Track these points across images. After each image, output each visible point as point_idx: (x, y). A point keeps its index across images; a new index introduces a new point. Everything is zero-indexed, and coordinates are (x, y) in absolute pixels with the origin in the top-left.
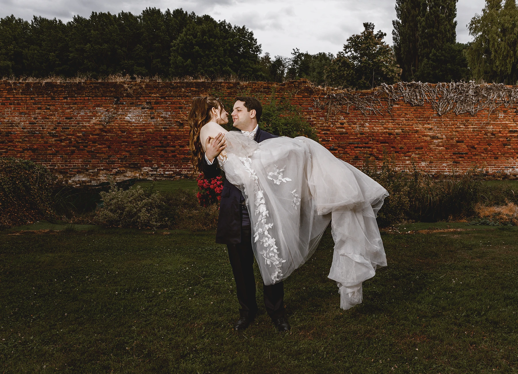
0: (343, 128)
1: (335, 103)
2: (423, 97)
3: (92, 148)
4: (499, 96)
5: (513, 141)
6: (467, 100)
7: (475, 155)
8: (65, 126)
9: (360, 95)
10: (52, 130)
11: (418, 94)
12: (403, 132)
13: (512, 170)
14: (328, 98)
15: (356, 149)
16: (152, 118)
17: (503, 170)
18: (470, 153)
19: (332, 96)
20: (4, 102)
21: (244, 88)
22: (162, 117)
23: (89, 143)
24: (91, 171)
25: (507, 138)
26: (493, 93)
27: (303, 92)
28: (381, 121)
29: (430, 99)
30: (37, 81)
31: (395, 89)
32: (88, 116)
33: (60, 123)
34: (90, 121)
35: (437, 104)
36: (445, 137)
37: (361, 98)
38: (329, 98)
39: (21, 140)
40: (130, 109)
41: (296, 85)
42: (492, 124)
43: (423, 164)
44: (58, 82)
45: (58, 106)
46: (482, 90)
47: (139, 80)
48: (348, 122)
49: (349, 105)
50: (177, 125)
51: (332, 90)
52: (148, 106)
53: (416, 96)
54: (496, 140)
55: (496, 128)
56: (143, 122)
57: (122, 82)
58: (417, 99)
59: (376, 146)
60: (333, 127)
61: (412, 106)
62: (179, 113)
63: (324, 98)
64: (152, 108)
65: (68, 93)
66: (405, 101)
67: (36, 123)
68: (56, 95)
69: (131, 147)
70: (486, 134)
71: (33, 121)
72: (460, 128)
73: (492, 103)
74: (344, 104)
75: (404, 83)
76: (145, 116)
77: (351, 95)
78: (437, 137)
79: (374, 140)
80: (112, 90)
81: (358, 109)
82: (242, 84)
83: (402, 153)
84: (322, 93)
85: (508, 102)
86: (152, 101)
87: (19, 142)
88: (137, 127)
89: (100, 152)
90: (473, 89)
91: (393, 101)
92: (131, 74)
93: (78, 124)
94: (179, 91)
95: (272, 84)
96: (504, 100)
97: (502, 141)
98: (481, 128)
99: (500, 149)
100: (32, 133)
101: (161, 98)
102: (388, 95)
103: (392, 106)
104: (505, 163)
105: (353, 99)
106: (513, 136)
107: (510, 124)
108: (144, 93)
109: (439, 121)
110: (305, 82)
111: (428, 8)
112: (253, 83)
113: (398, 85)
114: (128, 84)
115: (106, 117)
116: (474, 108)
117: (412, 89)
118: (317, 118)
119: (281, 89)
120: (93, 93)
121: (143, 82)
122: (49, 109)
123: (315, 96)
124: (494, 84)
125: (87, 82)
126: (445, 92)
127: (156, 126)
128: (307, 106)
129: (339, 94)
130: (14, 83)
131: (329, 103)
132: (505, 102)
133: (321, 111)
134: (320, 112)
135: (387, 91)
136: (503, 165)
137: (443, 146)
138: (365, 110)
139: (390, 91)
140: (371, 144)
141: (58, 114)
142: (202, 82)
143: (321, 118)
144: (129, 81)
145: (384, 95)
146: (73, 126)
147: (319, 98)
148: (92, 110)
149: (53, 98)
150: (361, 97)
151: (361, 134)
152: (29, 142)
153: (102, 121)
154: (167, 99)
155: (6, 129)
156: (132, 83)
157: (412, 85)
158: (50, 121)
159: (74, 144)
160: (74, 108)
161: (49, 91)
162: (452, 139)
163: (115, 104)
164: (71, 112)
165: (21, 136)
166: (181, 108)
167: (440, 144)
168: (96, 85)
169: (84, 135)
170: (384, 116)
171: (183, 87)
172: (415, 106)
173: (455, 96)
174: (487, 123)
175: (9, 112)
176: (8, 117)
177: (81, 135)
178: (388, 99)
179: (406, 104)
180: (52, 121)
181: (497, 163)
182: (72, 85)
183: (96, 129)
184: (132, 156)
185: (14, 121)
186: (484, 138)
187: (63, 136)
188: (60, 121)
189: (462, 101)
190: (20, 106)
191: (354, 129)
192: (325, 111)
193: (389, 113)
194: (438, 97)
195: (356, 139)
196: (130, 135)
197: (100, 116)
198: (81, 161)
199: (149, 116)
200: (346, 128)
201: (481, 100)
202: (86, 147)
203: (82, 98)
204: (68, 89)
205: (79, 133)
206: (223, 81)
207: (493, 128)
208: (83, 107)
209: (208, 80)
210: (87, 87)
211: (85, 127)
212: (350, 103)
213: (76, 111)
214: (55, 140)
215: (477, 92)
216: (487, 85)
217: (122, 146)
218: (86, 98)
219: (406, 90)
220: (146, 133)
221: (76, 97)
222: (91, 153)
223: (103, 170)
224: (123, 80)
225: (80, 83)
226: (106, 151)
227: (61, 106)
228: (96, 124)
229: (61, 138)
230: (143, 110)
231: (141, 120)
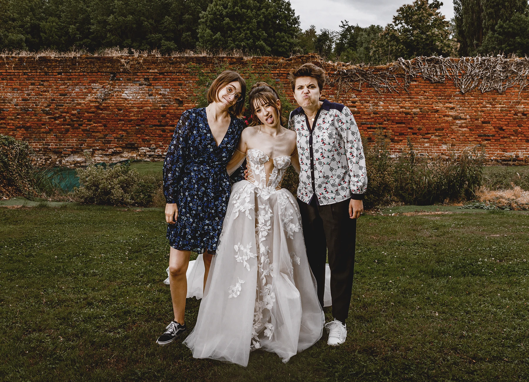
0: (355, 107)
1: (346, 80)
2: (444, 73)
3: (87, 126)
6: (494, 76)
7: (504, 138)
8: (59, 103)
9: (374, 71)
10: (46, 107)
11: (438, 70)
12: (421, 111)
14: (338, 74)
15: (369, 130)
16: (150, 95)
18: (497, 135)
19: (342, 72)
22: (160, 94)
23: (84, 121)
26: (525, 69)
28: (396, 100)
29: (452, 76)
30: (31, 55)
31: (413, 65)
32: (83, 92)
33: (54, 100)
34: (85, 98)
35: (460, 80)
36: (469, 117)
37: (375, 75)
38: (340, 74)
39: (13, 117)
40: (127, 85)
41: (303, 60)
42: (523, 103)
43: (444, 147)
44: (53, 56)
45: (52, 81)
46: (512, 65)
47: (136, 55)
48: (360, 100)
49: (361, 82)
50: (177, 103)
51: (343, 65)
52: (146, 83)
53: (436, 72)
54: (527, 121)
55: (527, 108)
56: (141, 100)
57: (118, 57)
58: (437, 76)
59: (391, 127)
61: (432, 83)
62: (178, 90)
63: (334, 74)
64: (150, 85)
65: (63, 69)
66: (423, 78)
67: (29, 100)
68: (50, 70)
69: (128, 126)
70: (516, 114)
71: (26, 98)
72: (486, 107)
73: (522, 80)
74: (356, 81)
75: (423, 58)
76: (142, 93)
77: (363, 71)
78: (460, 117)
79: (389, 120)
80: (108, 65)
81: (372, 86)
82: (246, 59)
83: (421, 135)
84: (332, 69)
86: (150, 77)
87: (12, 119)
88: (134, 105)
89: (95, 130)
90: (501, 64)
91: (411, 78)
93: (73, 101)
94: (179, 66)
95: (277, 59)
98: (511, 108)
100: (25, 111)
101: (160, 74)
102: (405, 71)
103: (408, 83)
105: (366, 75)
108: (142, 69)
109: (462, 99)
110: (313, 57)
112: (258, 58)
113: (416, 59)
114: (125, 59)
115: (102, 93)
116: (502, 85)
117: (432, 64)
118: (327, 96)
119: (287, 64)
121: (141, 57)
122: (43, 85)
124: (526, 59)
125: (83, 56)
126: (469, 68)
127: (154, 104)
129: (350, 69)
130: (7, 58)
131: (339, 79)
133: (331, 89)
134: (329, 89)
135: (404, 67)
137: (467, 127)
138: (379, 87)
139: (407, 67)
140: (385, 124)
141: (52, 90)
142: (204, 57)
143: (330, 96)
144: (126, 56)
145: (400, 71)
146: (67, 103)
147: (329, 74)
148: (87, 87)
149: (46, 74)
150: (375, 73)
151: (374, 113)
152: (23, 119)
153: (97, 98)
154: (165, 75)
156: (130, 58)
157: (432, 60)
158: (43, 98)
159: (69, 122)
160: (68, 84)
161: (42, 66)
162: (477, 119)
163: (111, 80)
164: (65, 88)
165: (14, 113)
166: (180, 84)
167: (463, 125)
168: (92, 60)
169: (79, 113)
170: (400, 94)
171: (183, 62)
172: (435, 83)
173: (480, 71)
174: (517, 102)
176: (0, 93)
177: (76, 113)
178: (405, 75)
179: (425, 80)
180: (46, 98)
182: (66, 60)
183: (91, 106)
184: (129, 135)
185: (7, 97)
186: (514, 119)
187: (57, 113)
188: (54, 98)
189: (488, 78)
190: (12, 82)
191: (367, 108)
192: (335, 88)
193: (406, 90)
194: (461, 73)
195: (369, 119)
196: (127, 113)
197: (95, 93)
198: (75, 140)
199: (147, 93)
200: (357, 107)
201: (510, 76)
202: (81, 125)
203: (77, 74)
204: (62, 64)
205: (74, 111)
206: (225, 56)
207: (524, 108)
208: (78, 83)
209: (210, 55)
210: (82, 62)
211: (80, 104)
212: (362, 80)
213: (71, 87)
214: (49, 118)
215: (506, 67)
216: (518, 59)
217: (118, 124)
218: (81, 74)
219: (425, 65)
220: (144, 111)
221: (70, 73)
222: (86, 132)
223: (98, 150)
224: (120, 55)
225: (75, 58)
226: (102, 130)
227: (55, 82)
228: (91, 101)
229: (55, 115)
230: (141, 87)
231: (138, 97)
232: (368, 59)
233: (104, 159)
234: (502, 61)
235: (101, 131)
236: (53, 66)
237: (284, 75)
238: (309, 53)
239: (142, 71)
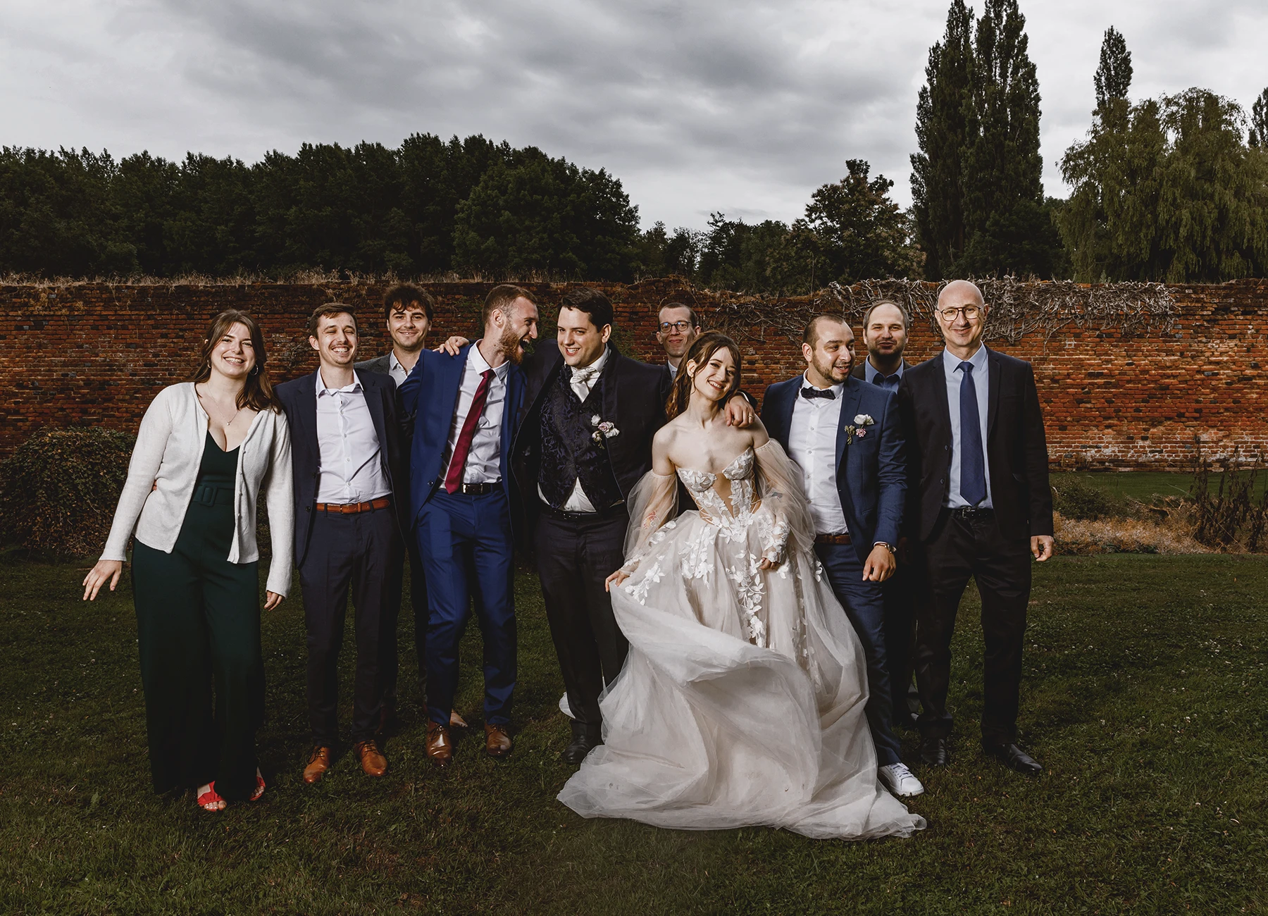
0: (754, 371)
1: (737, 322)
4: (1064, 306)
5: (1097, 393)
9: (786, 307)
13: (1096, 452)
14: (722, 313)
17: (1077, 452)
19: (730, 308)
20: (97, 323)
21: (558, 294)
25: (1083, 389)
26: (1053, 300)
29: (927, 313)
30: (161, 284)
31: (855, 294)
37: (789, 313)
38: (725, 312)
39: (127, 397)
42: (1053, 360)
44: (201, 284)
46: (1030, 293)
47: (354, 281)
48: (763, 359)
49: (764, 326)
51: (731, 297)
52: (373, 331)
54: (1061, 392)
55: (1059, 369)
57: (322, 285)
63: (715, 312)
67: (157, 365)
68: (196, 310)
71: (151, 361)
73: (1049, 319)
74: (755, 324)
75: (873, 282)
76: (366, 350)
77: (767, 306)
80: (303, 299)
81: (783, 334)
82: (555, 286)
84: (711, 303)
85: (1082, 317)
87: (123, 401)
90: (1011, 291)
92: (341, 270)
95: (612, 286)
96: (1075, 313)
97: (1073, 395)
99: (1070, 410)
100: (150, 384)
102: (843, 305)
104: (1082, 438)
105: (773, 315)
106: (1096, 384)
107: (1089, 359)
108: (365, 306)
110: (677, 282)
111: (982, 129)
112: (576, 285)
113: (862, 285)
114: (334, 289)
115: (291, 352)
116: (1015, 330)
119: (631, 295)
121: (363, 284)
122: (182, 337)
123: (697, 309)
124: (1054, 282)
125: (256, 284)
129: (744, 304)
130: (117, 288)
131: (724, 321)
132: (1076, 317)
135: (840, 298)
136: (1078, 442)
138: (797, 335)
139: (846, 298)
142: (478, 283)
144: (336, 283)
145: (834, 306)
147: (706, 312)
149: (190, 316)
150: (788, 310)
153: (283, 360)
155: (100, 375)
156: (342, 286)
157: (889, 286)
158: (184, 361)
161: (182, 302)
165: (129, 390)
168: (274, 291)
174: (1041, 359)
175: (106, 344)
176: (104, 352)
180: (188, 361)
181: (1064, 438)
182: (226, 291)
185: (116, 361)
190: (126, 332)
197: (280, 351)
199: (374, 350)
200: (758, 371)
201: (1028, 313)
204: (218, 299)
207: (1054, 369)
209: (488, 280)
210: (256, 295)
212: (766, 323)
215: (1020, 296)
216: (1039, 283)
219: (877, 295)
224: (324, 281)
225: (242, 287)
234: (1013, 287)
236: (201, 303)
237: (625, 314)
238: (670, 276)
239: (365, 310)
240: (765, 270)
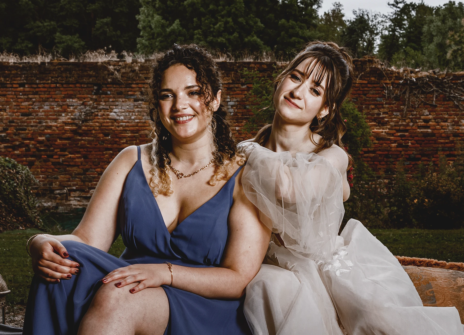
0: (428, 127)
1: (416, 91)
3: (59, 158)
8: (21, 126)
9: (452, 79)
14: (405, 84)
19: (410, 80)
23: (56, 151)
24: (58, 192)
27: (368, 75)
32: (55, 111)
33: (12, 122)
34: (57, 119)
37: (454, 84)
38: (407, 84)
40: (117, 101)
41: (358, 66)
45: (11, 96)
47: (129, 60)
48: (435, 119)
49: (436, 94)
51: (412, 72)
52: (143, 98)
56: (136, 121)
57: (105, 62)
60: (413, 126)
63: (399, 84)
65: (26, 78)
68: (8, 81)
74: (429, 93)
76: (138, 111)
77: (438, 79)
80: (91, 73)
81: (450, 100)
82: (280, 65)
84: (396, 77)
88: (127, 128)
89: (71, 163)
92: (119, 52)
93: (40, 123)
105: (442, 85)
108: (138, 78)
110: (371, 62)
114: (114, 65)
118: (390, 113)
120: (62, 77)
121: (136, 62)
123: (386, 82)
125: (54, 61)
128: (374, 96)
129: (421, 77)
131: (406, 91)
133: (395, 103)
134: (393, 104)
138: (460, 100)
141: (10, 108)
143: (395, 113)
144: (116, 61)
146: (32, 126)
147: (393, 84)
148: (61, 103)
150: (454, 82)
151: (454, 136)
153: (75, 119)
156: (120, 63)
159: (34, 152)
160: (34, 100)
163: (94, 95)
164: (29, 105)
168: (68, 66)
169: (48, 139)
177: (43, 140)
180: (1, 119)
182: (31, 66)
183: (66, 131)
187: (17, 140)
188: (13, 119)
191: (444, 129)
192: (401, 102)
195: (447, 143)
196: (117, 140)
197: (72, 112)
198: (43, 178)
200: (432, 127)
202: (51, 156)
203: (46, 85)
204: (25, 72)
205: (41, 136)
206: (252, 61)
208: (48, 98)
209: (231, 59)
210: (54, 70)
211: (50, 127)
212: (437, 91)
213: (37, 104)
214: (5, 147)
217: (104, 155)
218: (53, 85)
220: (141, 136)
221: (37, 84)
222: (58, 166)
223: (74, 191)
224: (106, 60)
225: (43, 63)
226: (81, 162)
227: (15, 97)
228: (66, 124)
229: (14, 143)
230: (136, 103)
231: (133, 118)
232: (444, 63)
233: (81, 203)
235: (80, 164)
236: (12, 76)
238: (365, 57)
239: (138, 82)
240: (446, 53)
